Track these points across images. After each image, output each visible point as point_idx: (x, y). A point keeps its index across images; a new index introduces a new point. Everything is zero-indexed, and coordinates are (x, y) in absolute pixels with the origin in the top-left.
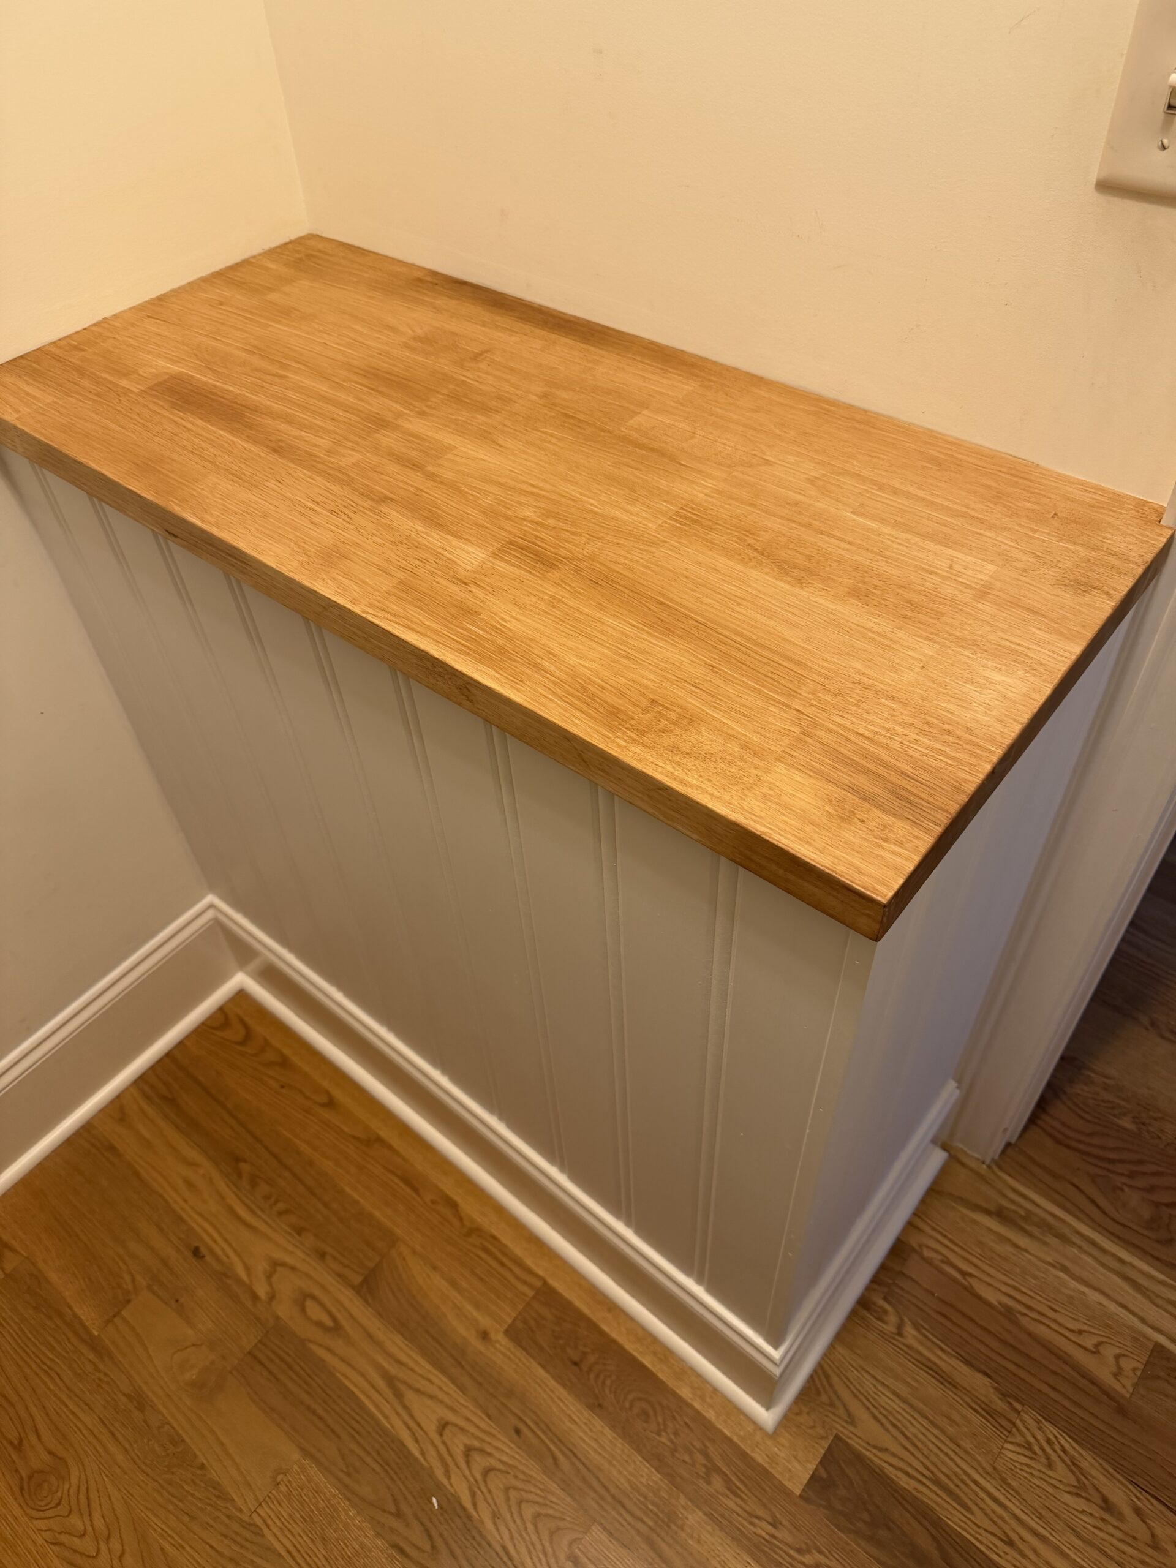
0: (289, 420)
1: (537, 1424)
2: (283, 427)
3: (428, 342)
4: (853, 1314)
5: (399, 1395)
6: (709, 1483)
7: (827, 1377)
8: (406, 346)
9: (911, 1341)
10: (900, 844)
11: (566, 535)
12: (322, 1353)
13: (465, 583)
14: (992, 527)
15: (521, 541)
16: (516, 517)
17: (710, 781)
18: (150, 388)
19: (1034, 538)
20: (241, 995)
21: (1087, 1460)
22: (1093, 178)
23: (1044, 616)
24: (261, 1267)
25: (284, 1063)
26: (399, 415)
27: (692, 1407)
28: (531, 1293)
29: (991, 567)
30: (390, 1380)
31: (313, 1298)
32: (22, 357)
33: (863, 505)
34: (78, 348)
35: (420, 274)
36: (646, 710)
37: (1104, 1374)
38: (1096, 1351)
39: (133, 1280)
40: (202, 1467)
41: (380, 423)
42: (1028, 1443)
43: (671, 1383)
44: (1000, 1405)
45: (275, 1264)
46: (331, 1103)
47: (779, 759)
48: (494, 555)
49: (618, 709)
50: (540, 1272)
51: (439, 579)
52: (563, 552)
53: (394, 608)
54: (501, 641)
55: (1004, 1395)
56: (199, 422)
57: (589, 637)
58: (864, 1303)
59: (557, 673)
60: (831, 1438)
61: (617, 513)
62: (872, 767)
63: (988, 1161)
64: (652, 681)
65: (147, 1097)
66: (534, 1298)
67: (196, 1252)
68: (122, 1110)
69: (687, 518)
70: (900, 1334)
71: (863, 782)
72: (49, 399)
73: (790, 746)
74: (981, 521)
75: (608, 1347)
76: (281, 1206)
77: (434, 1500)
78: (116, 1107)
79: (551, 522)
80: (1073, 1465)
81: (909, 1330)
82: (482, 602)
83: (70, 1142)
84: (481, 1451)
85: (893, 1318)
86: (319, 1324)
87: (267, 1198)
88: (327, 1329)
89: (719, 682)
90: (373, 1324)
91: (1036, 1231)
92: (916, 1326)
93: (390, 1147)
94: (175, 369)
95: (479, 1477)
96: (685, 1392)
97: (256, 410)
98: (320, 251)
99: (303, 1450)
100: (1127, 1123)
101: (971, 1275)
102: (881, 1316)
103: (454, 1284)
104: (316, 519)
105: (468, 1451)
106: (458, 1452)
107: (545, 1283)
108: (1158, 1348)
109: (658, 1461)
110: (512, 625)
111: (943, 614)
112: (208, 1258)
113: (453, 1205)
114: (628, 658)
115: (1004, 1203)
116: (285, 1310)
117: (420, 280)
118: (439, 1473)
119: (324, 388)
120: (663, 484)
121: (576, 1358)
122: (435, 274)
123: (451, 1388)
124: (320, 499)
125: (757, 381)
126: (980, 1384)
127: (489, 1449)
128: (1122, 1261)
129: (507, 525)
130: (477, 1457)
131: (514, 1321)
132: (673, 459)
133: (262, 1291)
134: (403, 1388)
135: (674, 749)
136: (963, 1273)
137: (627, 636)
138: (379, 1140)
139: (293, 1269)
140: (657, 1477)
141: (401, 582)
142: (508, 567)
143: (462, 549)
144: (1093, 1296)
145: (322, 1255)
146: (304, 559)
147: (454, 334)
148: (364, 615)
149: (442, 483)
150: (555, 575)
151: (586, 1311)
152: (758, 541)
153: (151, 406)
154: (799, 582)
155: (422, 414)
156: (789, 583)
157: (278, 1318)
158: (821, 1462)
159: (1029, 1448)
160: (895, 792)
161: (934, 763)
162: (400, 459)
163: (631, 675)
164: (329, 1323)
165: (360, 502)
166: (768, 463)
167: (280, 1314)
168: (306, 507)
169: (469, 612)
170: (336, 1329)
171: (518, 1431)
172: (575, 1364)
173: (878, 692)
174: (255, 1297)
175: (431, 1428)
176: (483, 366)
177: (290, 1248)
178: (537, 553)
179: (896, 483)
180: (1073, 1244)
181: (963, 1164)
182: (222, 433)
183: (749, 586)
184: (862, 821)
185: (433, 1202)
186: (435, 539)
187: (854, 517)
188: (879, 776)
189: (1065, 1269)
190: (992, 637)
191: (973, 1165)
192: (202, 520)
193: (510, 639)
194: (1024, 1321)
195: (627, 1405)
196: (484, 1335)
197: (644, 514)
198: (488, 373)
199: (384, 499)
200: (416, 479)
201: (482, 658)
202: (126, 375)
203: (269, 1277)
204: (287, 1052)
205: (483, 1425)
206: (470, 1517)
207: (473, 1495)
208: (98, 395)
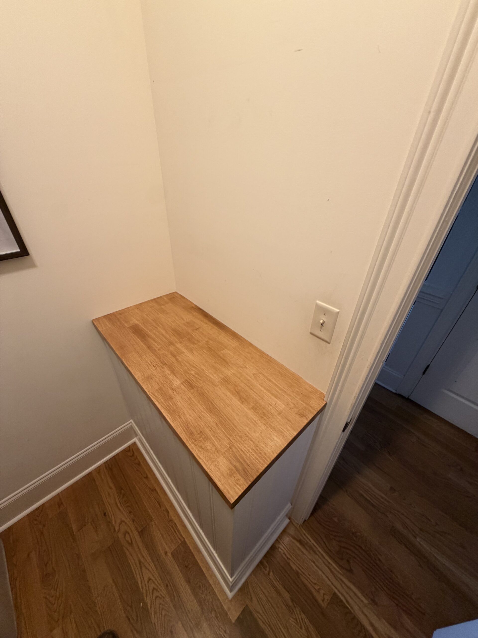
0: (154, 340)
1: (172, 584)
2: (152, 341)
3: (188, 324)
4: (258, 566)
5: (141, 568)
6: (211, 613)
7: (248, 584)
8: (184, 324)
9: (271, 577)
10: (240, 486)
11: (198, 380)
12: (126, 550)
13: (173, 390)
14: (287, 395)
15: (188, 380)
16: (190, 373)
17: (205, 458)
18: (130, 327)
19: (295, 399)
20: (135, 443)
21: (311, 628)
22: (309, 331)
23: (291, 422)
24: (118, 521)
25: (139, 464)
26: (176, 342)
27: (212, 587)
28: (180, 542)
29: (284, 406)
30: (140, 562)
31: (129, 534)
32: (109, 314)
33: (262, 383)
34: (120, 314)
35: (193, 306)
36: (199, 434)
37: (320, 600)
38: (318, 591)
39: (88, 519)
40: (88, 581)
41: (172, 344)
42: (296, 618)
43: (208, 578)
44: (291, 604)
45: (122, 521)
46: (147, 478)
47: (222, 454)
48: (182, 383)
49: (193, 432)
50: (184, 536)
51: (168, 388)
52: (196, 385)
53: (156, 394)
54: (175, 408)
55: (292, 601)
56: (136, 338)
57: (194, 410)
58: (261, 562)
59: (184, 420)
60: (245, 605)
61: (211, 376)
62: (241, 460)
63: (299, 524)
64: (202, 425)
65: (106, 467)
66: (181, 544)
67: (105, 514)
68: (100, 470)
69: (225, 380)
70: (269, 574)
71: (238, 465)
72: (110, 326)
73: (226, 451)
74: (285, 392)
75: (196, 563)
76: (128, 504)
77: (141, 604)
78: (98, 469)
79: (196, 376)
80: (307, 630)
81: (271, 573)
82: (175, 396)
83: (85, 477)
84: (157, 590)
85: (268, 569)
86: (128, 541)
87: (125, 501)
88: (129, 543)
89: (217, 429)
90: (140, 544)
91: (308, 549)
92: (273, 572)
93: (158, 493)
94: (137, 322)
95: (154, 598)
96: (211, 582)
97: (148, 336)
98: (176, 296)
99: (113, 580)
100: (336, 520)
101: (290, 559)
102: (265, 568)
103: (162, 535)
104: (150, 367)
105: (154, 589)
106: (151, 589)
107: (184, 540)
108: (335, 594)
109: (200, 603)
110: (179, 403)
111: (270, 418)
112: (107, 516)
113: (168, 512)
114: (199, 417)
115: (302, 538)
116: (120, 535)
117: (193, 307)
118: (145, 595)
119: (163, 332)
120: (223, 369)
121: (187, 565)
122: (196, 306)
123: (154, 568)
124: (153, 362)
125: (251, 345)
126: (286, 595)
127: (158, 590)
128: (329, 563)
129: (187, 375)
130: (155, 591)
131: (174, 551)
132: (227, 363)
133: (117, 528)
134: (143, 566)
135: (201, 447)
136: (287, 558)
137: (202, 411)
138: (155, 490)
139: (126, 523)
140: (199, 608)
141: (160, 388)
143: (176, 380)
144: (320, 572)
145: (134, 521)
146: (143, 378)
147: (194, 322)
148: (150, 395)
149: (178, 361)
150: (192, 391)
151: (192, 551)
152: (238, 389)
153: (129, 331)
154: (242, 403)
155: (181, 342)
156: (240, 402)
157: (118, 538)
158: (241, 613)
159: (297, 621)
160: (244, 470)
161: (255, 462)
162: (172, 354)
163: (199, 423)
164: (130, 541)
165: (160, 364)
166: (246, 368)
167: (119, 537)
168: (149, 364)
169: (171, 398)
170: (131, 544)
171: (167, 586)
172: (186, 567)
173: (249, 438)
174: (115, 530)
175: (146, 580)
176: (197, 332)
177: (127, 517)
178: (191, 384)
179: (271, 378)
180: (317, 555)
181: (293, 524)
182: (140, 341)
183: (232, 401)
184: (234, 477)
185: (163, 510)
186: (171, 377)
187: (259, 386)
188: (242, 464)
189: (314, 562)
190: (278, 427)
191: (296, 525)
192: (127, 364)
193: (177, 408)
194: (301, 577)
195: (196, 583)
196: (166, 553)
197: (216, 377)
198: (198, 334)
199: (165, 364)
200: (173, 360)
201: (169, 412)
202: (126, 322)
203: (120, 525)
204: (141, 461)
205: (159, 582)
206: (148, 611)
207: (151, 604)
208: (120, 327)
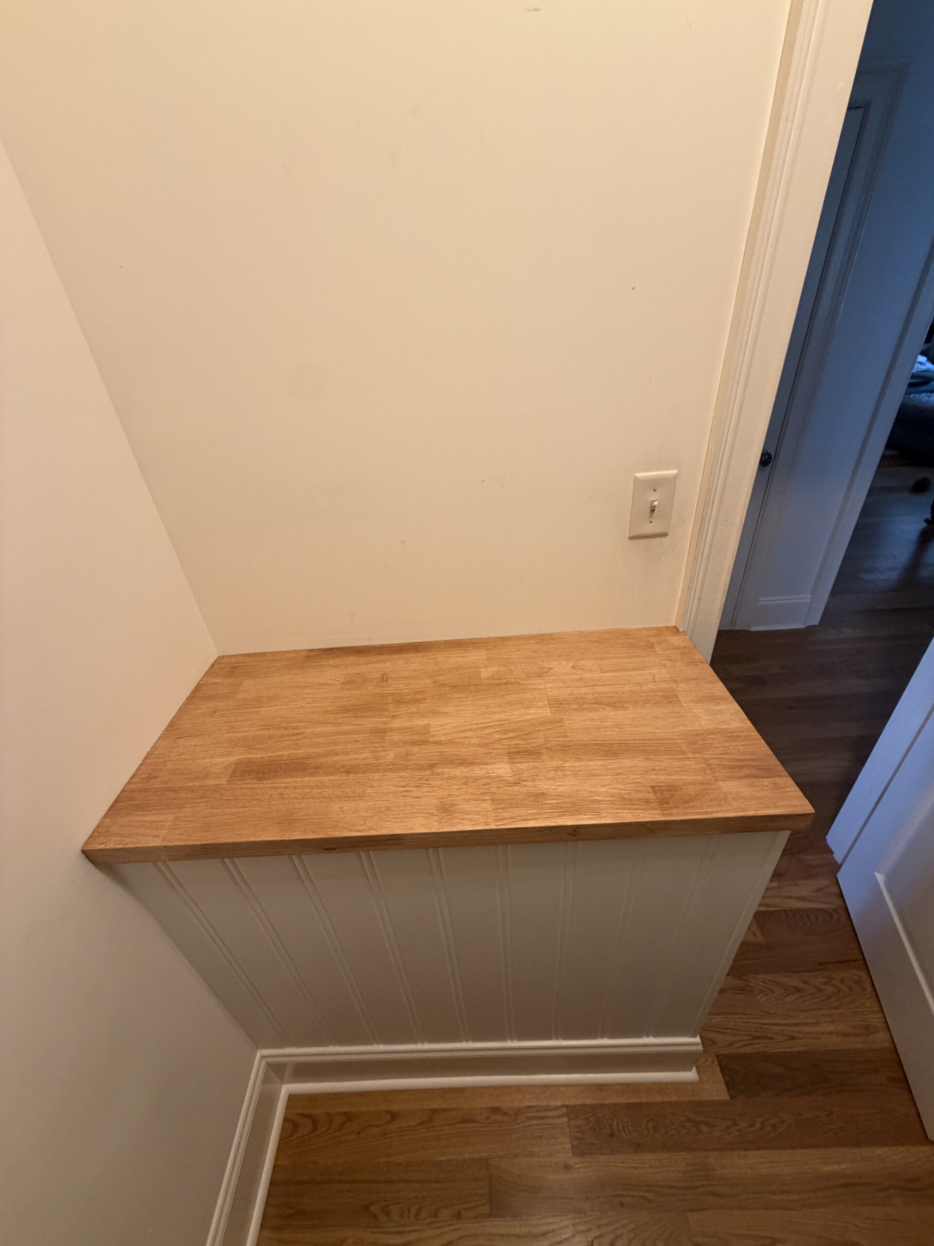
1: (626, 1190)
2: (336, 758)
6: (702, 1133)
8: (345, 689)
10: (786, 787)
14: (645, 657)
15: (511, 750)
16: (496, 740)
17: (713, 806)
18: (231, 777)
20: (291, 1100)
22: (628, 536)
28: (565, 1119)
35: (305, 653)
36: (655, 792)
43: (650, 1099)
48: (511, 763)
49: (646, 799)
50: (561, 1103)
51: (506, 788)
53: (507, 814)
54: (567, 800)
56: (286, 780)
57: (594, 775)
60: (715, 1058)
61: (529, 716)
62: (741, 764)
64: (640, 778)
66: (569, 1120)
69: (556, 704)
72: (168, 817)
75: (615, 1110)
79: (511, 735)
80: (777, 984)
82: (535, 787)
87: (401, 1214)
94: (233, 759)
96: (659, 1099)
98: (235, 662)
103: (531, 1155)
104: (414, 795)
107: (567, 1106)
109: (679, 1147)
110: (561, 789)
111: (677, 695)
113: (496, 1110)
114: (617, 774)
120: (528, 695)
121: (609, 1132)
124: (403, 784)
129: (497, 746)
131: (571, 1144)
132: (519, 684)
135: (685, 801)
137: (605, 766)
140: (685, 1155)
141: (492, 801)
142: (526, 765)
143: (495, 768)
145: (459, 1215)
147: (358, 674)
149: (446, 743)
150: (544, 757)
151: (593, 1101)
153: (245, 786)
154: (624, 708)
156: (621, 710)
158: (722, 1074)
159: (762, 991)
160: (758, 768)
161: (750, 750)
162: (413, 743)
163: (629, 781)
165: (424, 774)
166: (551, 668)
171: (622, 1205)
173: (703, 735)
176: (390, 682)
179: (599, 655)
182: (306, 779)
183: (612, 719)
184: (767, 786)
187: (605, 674)
188: (747, 765)
192: (358, 831)
195: (646, 1132)
196: (566, 1168)
197: (540, 711)
199: (431, 766)
200: (433, 748)
202: (207, 776)
204: (345, 1110)
208: (201, 798)
